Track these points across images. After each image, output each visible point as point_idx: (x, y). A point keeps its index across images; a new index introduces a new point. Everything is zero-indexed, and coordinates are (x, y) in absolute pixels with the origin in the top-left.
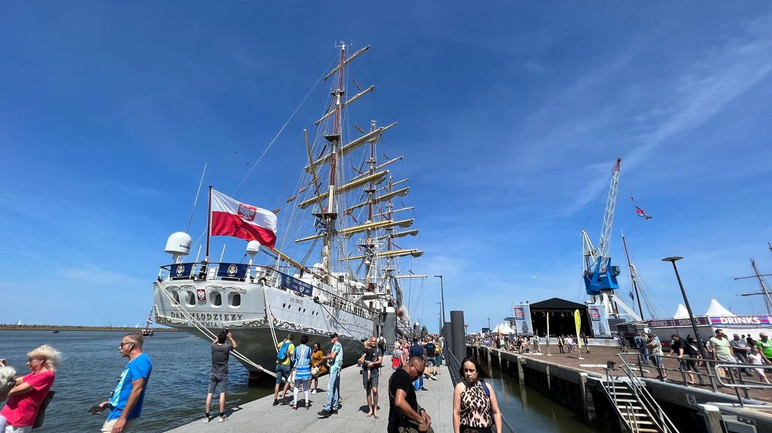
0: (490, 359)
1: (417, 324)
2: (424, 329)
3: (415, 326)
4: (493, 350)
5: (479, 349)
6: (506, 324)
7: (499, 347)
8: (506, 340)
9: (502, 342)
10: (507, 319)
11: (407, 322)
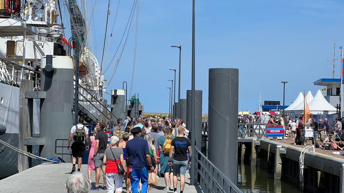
0: (279, 166)
1: (120, 92)
2: (134, 103)
3: (115, 98)
4: (288, 149)
5: (257, 147)
6: (319, 92)
7: (300, 140)
8: (316, 126)
9: (309, 133)
10: (322, 82)
11: (96, 89)
